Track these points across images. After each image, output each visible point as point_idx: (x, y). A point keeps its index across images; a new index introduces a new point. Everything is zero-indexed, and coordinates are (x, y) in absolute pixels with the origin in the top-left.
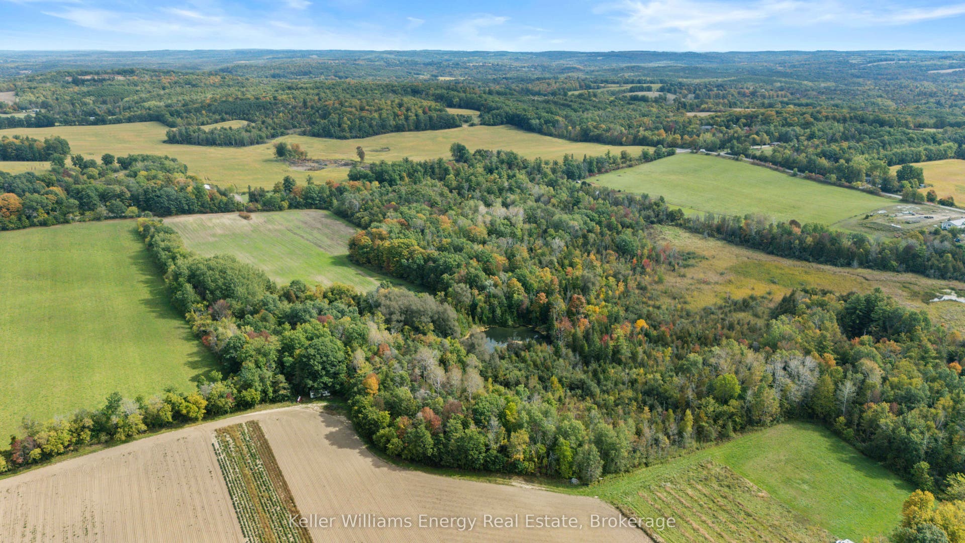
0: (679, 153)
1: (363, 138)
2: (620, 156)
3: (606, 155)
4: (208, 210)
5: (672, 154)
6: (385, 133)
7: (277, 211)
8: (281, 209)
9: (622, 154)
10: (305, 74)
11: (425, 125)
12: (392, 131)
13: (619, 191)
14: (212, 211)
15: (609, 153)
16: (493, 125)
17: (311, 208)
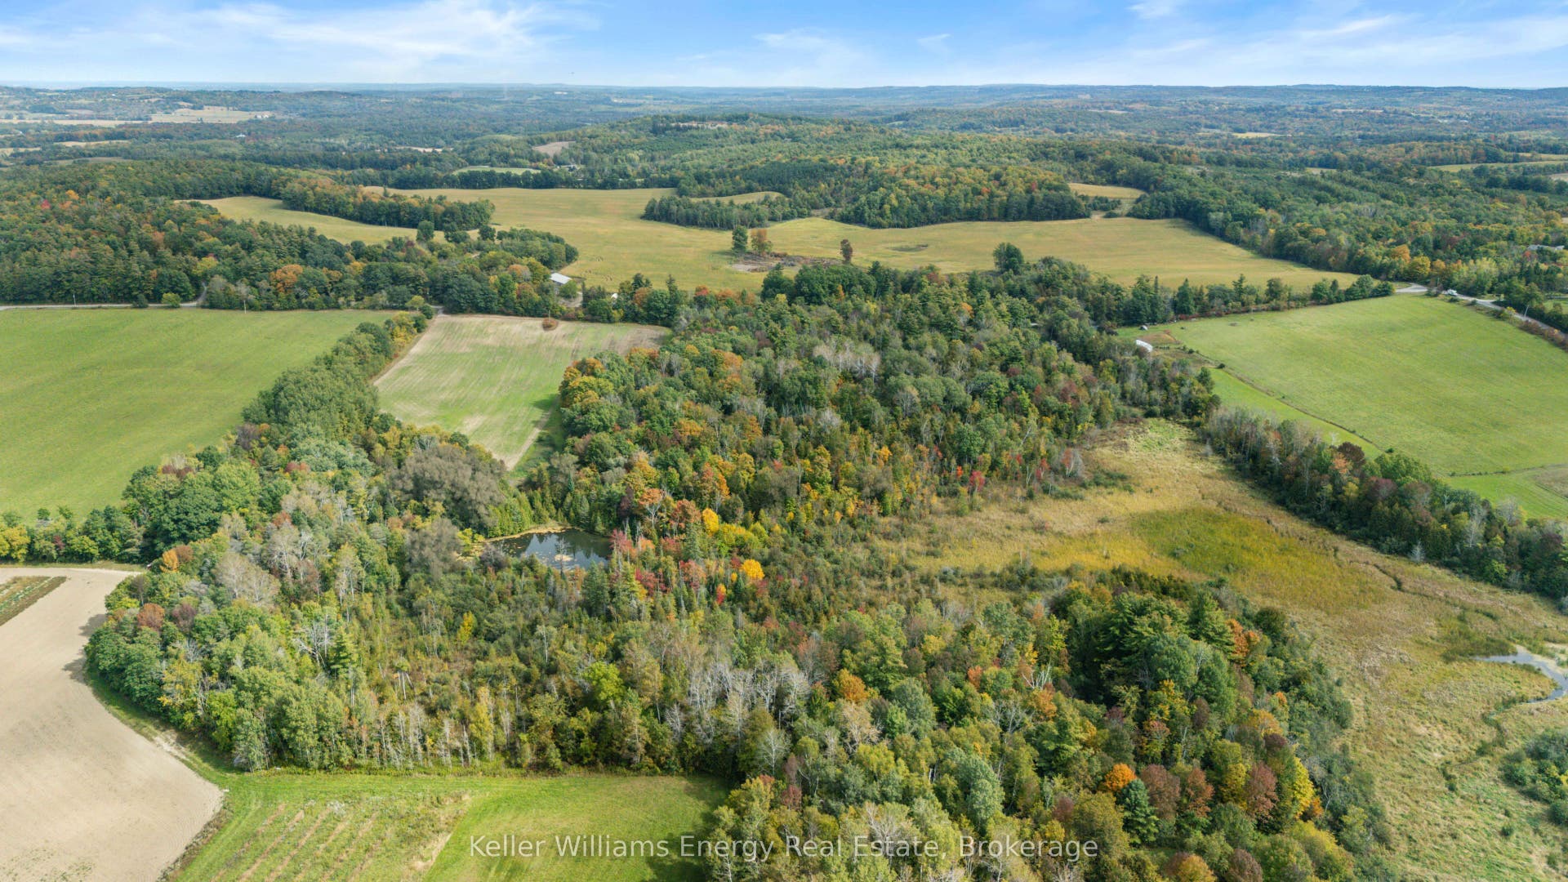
0: (1400, 294)
1: (908, 227)
2: (1265, 287)
3: (1235, 284)
4: (510, 311)
5: (1384, 292)
6: (947, 222)
7: (604, 322)
8: (609, 320)
9: (1270, 285)
10: (1014, 124)
11: (1020, 212)
12: (960, 220)
13: (1191, 352)
14: (516, 313)
15: (1241, 280)
16: (1148, 218)
17: (655, 324)
